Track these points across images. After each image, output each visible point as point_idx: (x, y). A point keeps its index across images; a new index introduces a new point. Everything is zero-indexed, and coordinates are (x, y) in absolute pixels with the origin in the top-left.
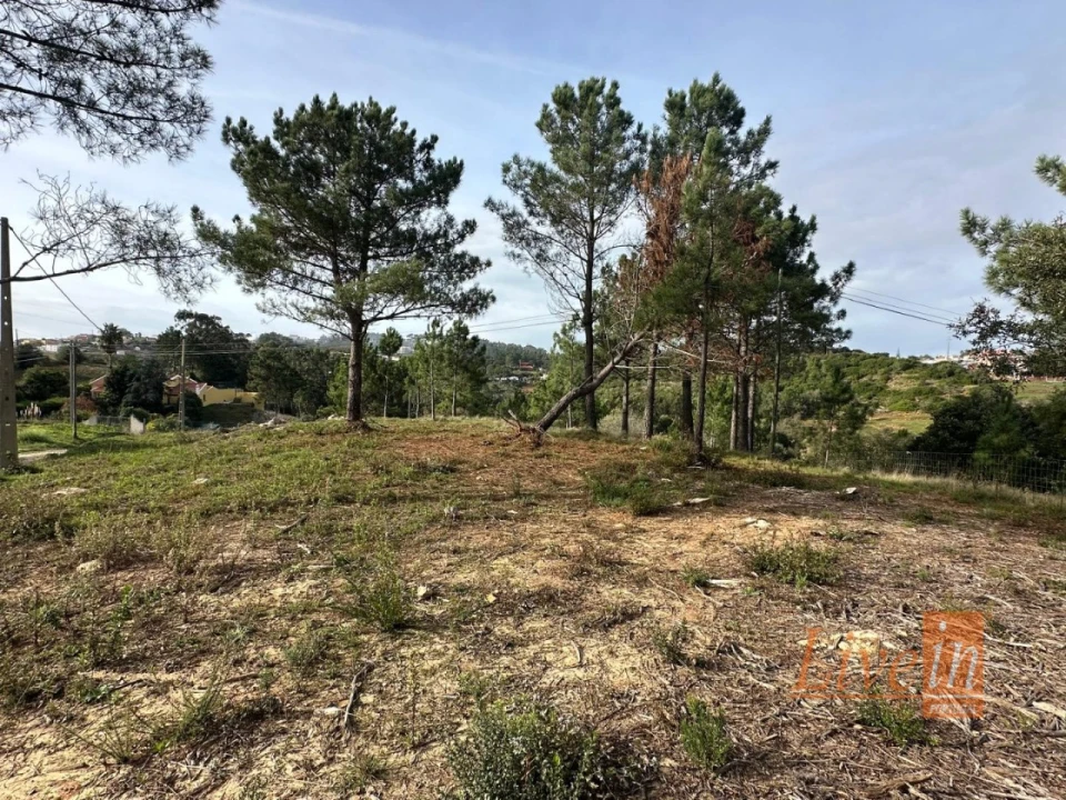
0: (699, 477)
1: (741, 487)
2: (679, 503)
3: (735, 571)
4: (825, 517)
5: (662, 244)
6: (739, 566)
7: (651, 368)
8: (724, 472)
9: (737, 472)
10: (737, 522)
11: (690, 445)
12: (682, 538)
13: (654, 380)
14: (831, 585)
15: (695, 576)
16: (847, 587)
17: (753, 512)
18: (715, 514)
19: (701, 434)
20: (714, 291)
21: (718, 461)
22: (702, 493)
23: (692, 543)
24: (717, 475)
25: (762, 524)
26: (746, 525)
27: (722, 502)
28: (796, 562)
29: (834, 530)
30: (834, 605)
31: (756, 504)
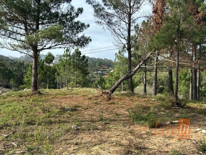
0: (178, 112)
1: (194, 115)
2: (168, 123)
3: (193, 151)
5: (159, 15)
6: (194, 149)
7: (155, 67)
8: (187, 109)
9: (193, 110)
10: (193, 130)
11: (173, 98)
12: (170, 137)
13: (156, 72)
17: (200, 126)
19: (177, 94)
20: (181, 34)
21: (185, 105)
22: (178, 118)
23: (174, 140)
24: (184, 111)
25: (204, 131)
26: (197, 132)
31: (201, 123)
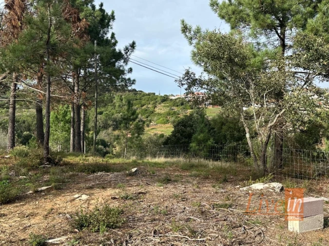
0: (47, 173)
1: (73, 175)
2: (31, 192)
3: (65, 231)
4: (119, 188)
5: (16, 14)
6: (68, 227)
7: (12, 100)
8: (63, 167)
9: (71, 166)
10: (69, 198)
11: (42, 152)
12: (32, 215)
13: (14, 109)
14: (119, 227)
15: (38, 240)
16: (128, 226)
17: (80, 190)
18: (55, 195)
19: (48, 143)
21: (60, 160)
22: (47, 183)
23: (38, 218)
24: (56, 170)
25: (84, 197)
26: (74, 200)
27: (60, 187)
28: (100, 218)
29: (123, 194)
30: (120, 239)
31: (82, 185)
